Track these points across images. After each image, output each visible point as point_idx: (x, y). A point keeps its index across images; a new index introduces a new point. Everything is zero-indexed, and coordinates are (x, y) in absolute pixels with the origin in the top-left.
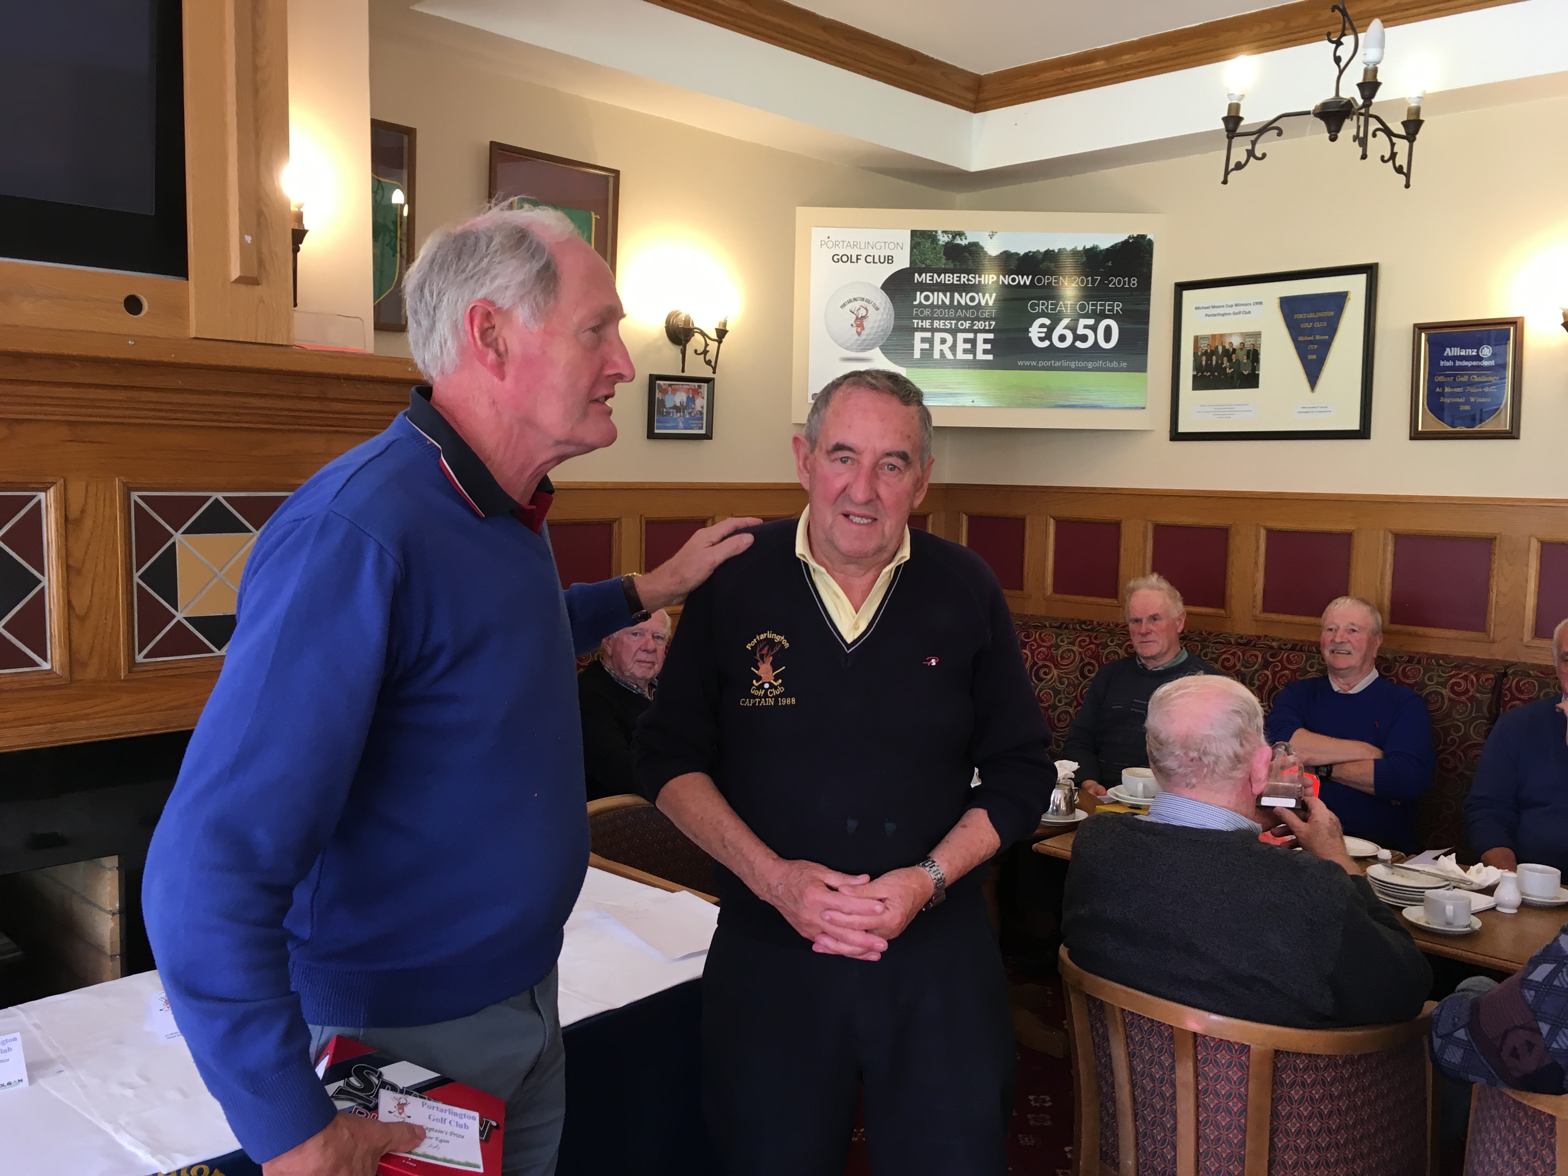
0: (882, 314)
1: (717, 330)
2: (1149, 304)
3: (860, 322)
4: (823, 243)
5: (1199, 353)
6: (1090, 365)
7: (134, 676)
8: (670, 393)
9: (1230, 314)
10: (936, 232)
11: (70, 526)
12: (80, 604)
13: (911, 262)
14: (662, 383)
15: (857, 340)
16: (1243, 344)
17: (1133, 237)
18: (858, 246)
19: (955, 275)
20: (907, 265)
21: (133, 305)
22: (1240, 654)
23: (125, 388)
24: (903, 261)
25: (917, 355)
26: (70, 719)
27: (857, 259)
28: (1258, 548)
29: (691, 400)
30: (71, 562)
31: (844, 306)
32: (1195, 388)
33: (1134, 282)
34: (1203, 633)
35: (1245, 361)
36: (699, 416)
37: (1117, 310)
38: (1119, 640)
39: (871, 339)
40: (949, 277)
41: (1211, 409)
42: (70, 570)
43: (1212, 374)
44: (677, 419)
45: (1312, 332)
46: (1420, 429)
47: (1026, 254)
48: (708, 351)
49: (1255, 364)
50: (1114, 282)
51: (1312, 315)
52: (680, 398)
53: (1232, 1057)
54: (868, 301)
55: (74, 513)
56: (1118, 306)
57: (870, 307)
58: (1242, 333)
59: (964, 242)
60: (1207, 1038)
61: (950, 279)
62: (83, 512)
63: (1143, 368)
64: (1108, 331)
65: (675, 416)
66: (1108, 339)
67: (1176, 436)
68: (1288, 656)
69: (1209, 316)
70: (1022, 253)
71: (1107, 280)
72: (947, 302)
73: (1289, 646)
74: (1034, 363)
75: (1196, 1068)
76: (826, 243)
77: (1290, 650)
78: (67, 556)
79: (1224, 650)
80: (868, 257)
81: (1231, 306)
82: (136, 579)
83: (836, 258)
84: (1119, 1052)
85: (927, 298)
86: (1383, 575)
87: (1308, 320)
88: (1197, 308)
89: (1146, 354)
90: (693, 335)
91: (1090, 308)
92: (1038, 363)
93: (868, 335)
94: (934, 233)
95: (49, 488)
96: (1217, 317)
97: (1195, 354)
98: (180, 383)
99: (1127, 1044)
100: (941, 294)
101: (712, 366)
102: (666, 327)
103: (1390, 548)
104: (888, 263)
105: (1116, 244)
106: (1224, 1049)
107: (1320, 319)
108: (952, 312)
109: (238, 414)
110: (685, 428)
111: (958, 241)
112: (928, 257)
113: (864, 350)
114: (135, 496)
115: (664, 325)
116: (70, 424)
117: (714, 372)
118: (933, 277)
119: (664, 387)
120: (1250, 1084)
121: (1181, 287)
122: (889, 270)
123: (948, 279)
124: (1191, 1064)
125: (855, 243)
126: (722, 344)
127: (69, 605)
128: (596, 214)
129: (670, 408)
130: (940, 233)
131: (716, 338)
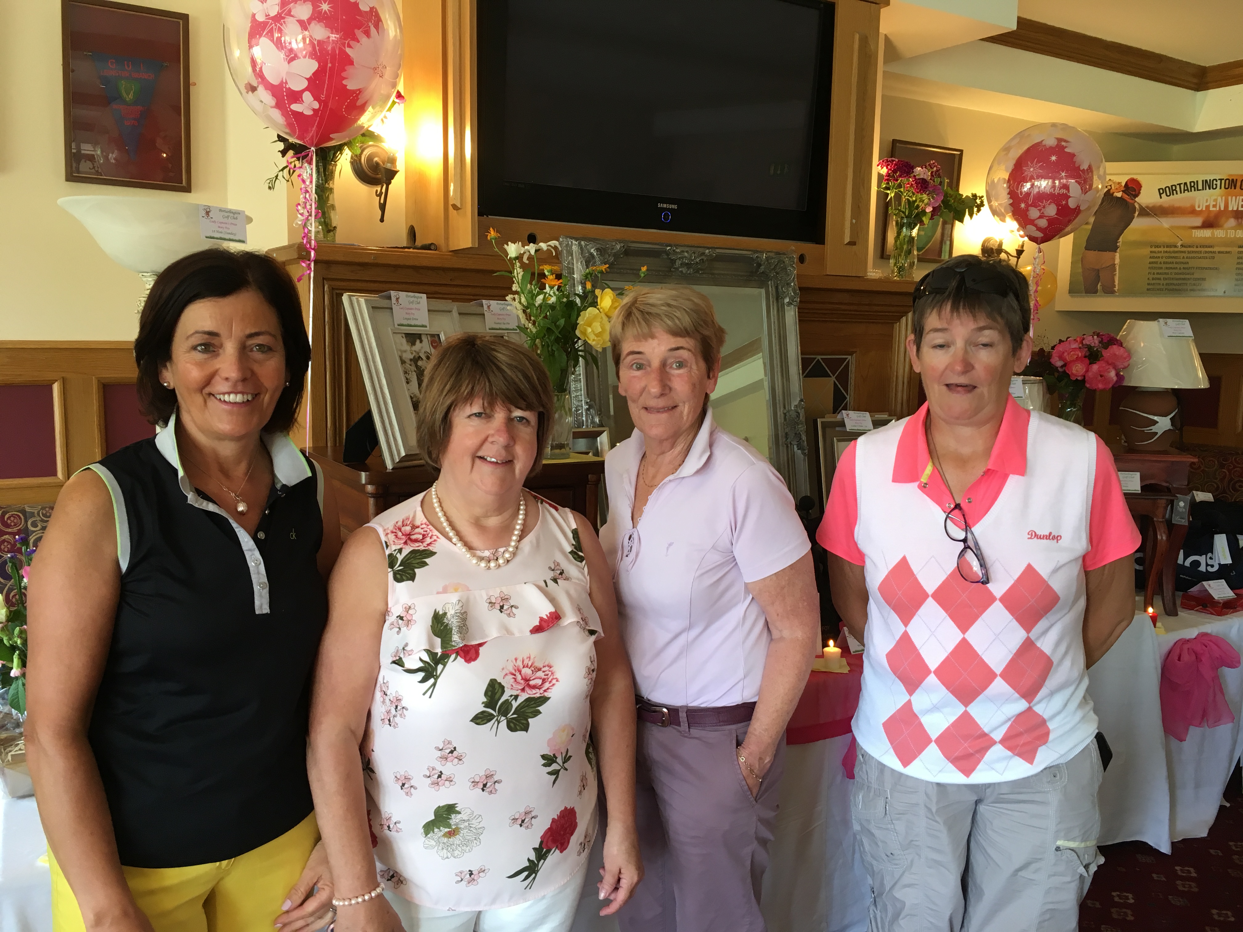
1: (1017, 250)
21: (802, 259)
90: (1001, 254)
102: (982, 246)
109: (833, 314)
128: (947, 179)
131: (1016, 255)
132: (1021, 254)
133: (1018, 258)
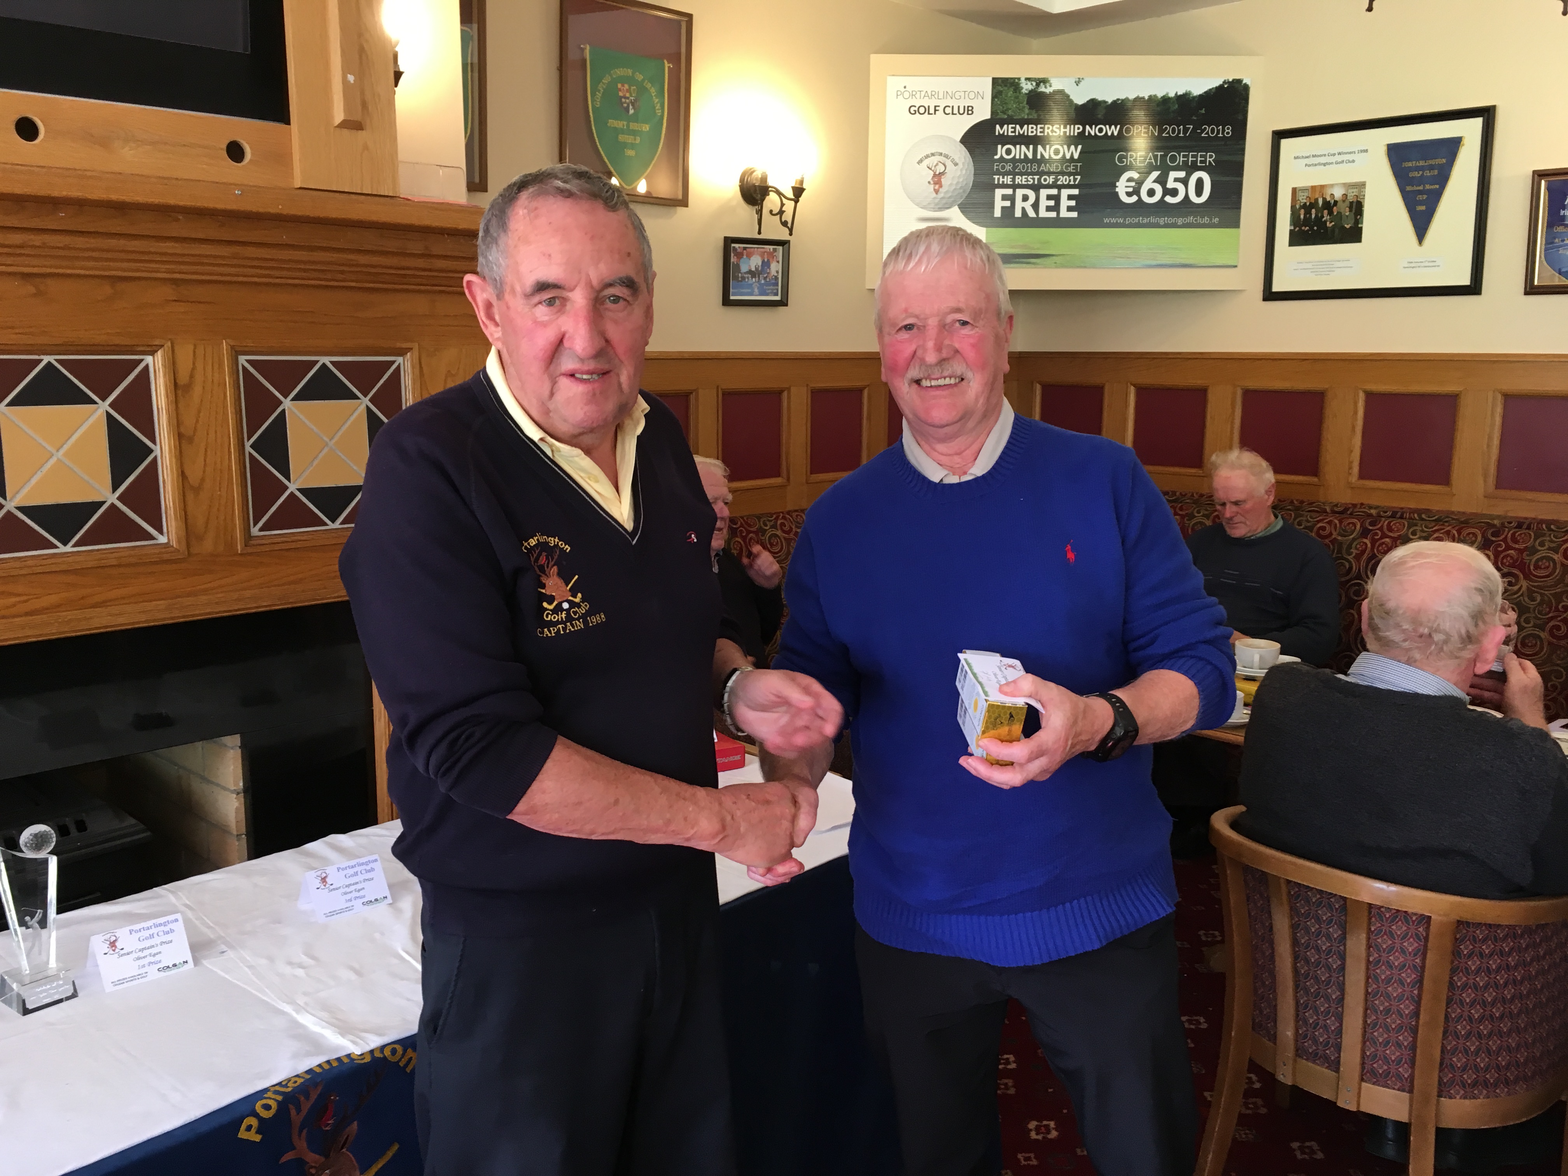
0: (961, 170)
1: (793, 188)
2: (1243, 154)
3: (937, 178)
4: (899, 93)
5: (1298, 207)
6: (1180, 221)
7: (249, 550)
8: (745, 257)
9: (1332, 163)
10: (1019, 79)
11: (180, 392)
12: (194, 475)
13: (993, 113)
14: (737, 246)
15: (935, 198)
16: (1345, 195)
17: (1229, 82)
18: (936, 96)
19: (1039, 126)
20: (988, 116)
21: (235, 152)
22: (1337, 522)
23: (230, 243)
24: (983, 113)
25: (998, 213)
26: (189, 595)
27: (935, 110)
28: (1356, 413)
29: (766, 264)
30: (182, 430)
31: (920, 162)
32: (1291, 244)
33: (1229, 130)
34: (1296, 502)
35: (1347, 214)
36: (774, 281)
37: (1210, 161)
38: (1207, 510)
39: (950, 197)
40: (1032, 128)
41: (1309, 266)
42: (181, 438)
43: (1311, 228)
44: (752, 284)
45: (1421, 181)
46: (1536, 283)
47: (1114, 102)
48: (784, 211)
49: (1359, 217)
50: (1208, 131)
51: (1422, 163)
52: (755, 262)
53: (1409, 929)
54: (946, 156)
55: (183, 379)
56: (1211, 157)
57: (949, 163)
58: (1344, 184)
59: (1048, 90)
60: (1382, 909)
61: (1033, 130)
62: (192, 376)
63: (1235, 223)
64: (1200, 183)
65: (750, 282)
66: (1199, 192)
67: (1270, 295)
68: (1389, 523)
69: (1309, 166)
70: (1110, 101)
71: (1200, 129)
72: (1030, 156)
73: (1389, 514)
74: (1121, 220)
75: (1368, 939)
76: (902, 94)
77: (1390, 517)
78: (179, 424)
79: (1321, 518)
80: (947, 108)
81: (1334, 155)
82: (248, 449)
83: (912, 109)
84: (1281, 924)
85: (1008, 152)
86: (1490, 438)
87: (1418, 169)
88: (1295, 158)
89: (1240, 208)
90: (769, 195)
91: (1181, 159)
92: (1125, 220)
93: (946, 192)
94: (1016, 81)
95: (156, 351)
96: (1317, 167)
97: (1293, 207)
98: (285, 239)
99: (1291, 916)
100: (1023, 147)
101: (788, 227)
102: (740, 186)
103: (1499, 410)
104: (968, 114)
105: (1210, 90)
106: (1400, 920)
107: (1431, 168)
108: (1035, 167)
109: (342, 272)
110: (760, 295)
111: (1042, 89)
112: (1010, 107)
113: (941, 209)
114: (242, 359)
115: (738, 183)
116: (175, 282)
117: (791, 234)
118: (1015, 128)
119: (739, 250)
120: (1429, 955)
121: (1279, 136)
122: (969, 122)
123: (1030, 130)
124: (1365, 935)
125: (933, 93)
126: (798, 204)
127: (183, 475)
128: (669, 63)
129: (746, 273)
130: (1023, 80)
131: (793, 197)
132: (800, 196)
133: (796, 201)
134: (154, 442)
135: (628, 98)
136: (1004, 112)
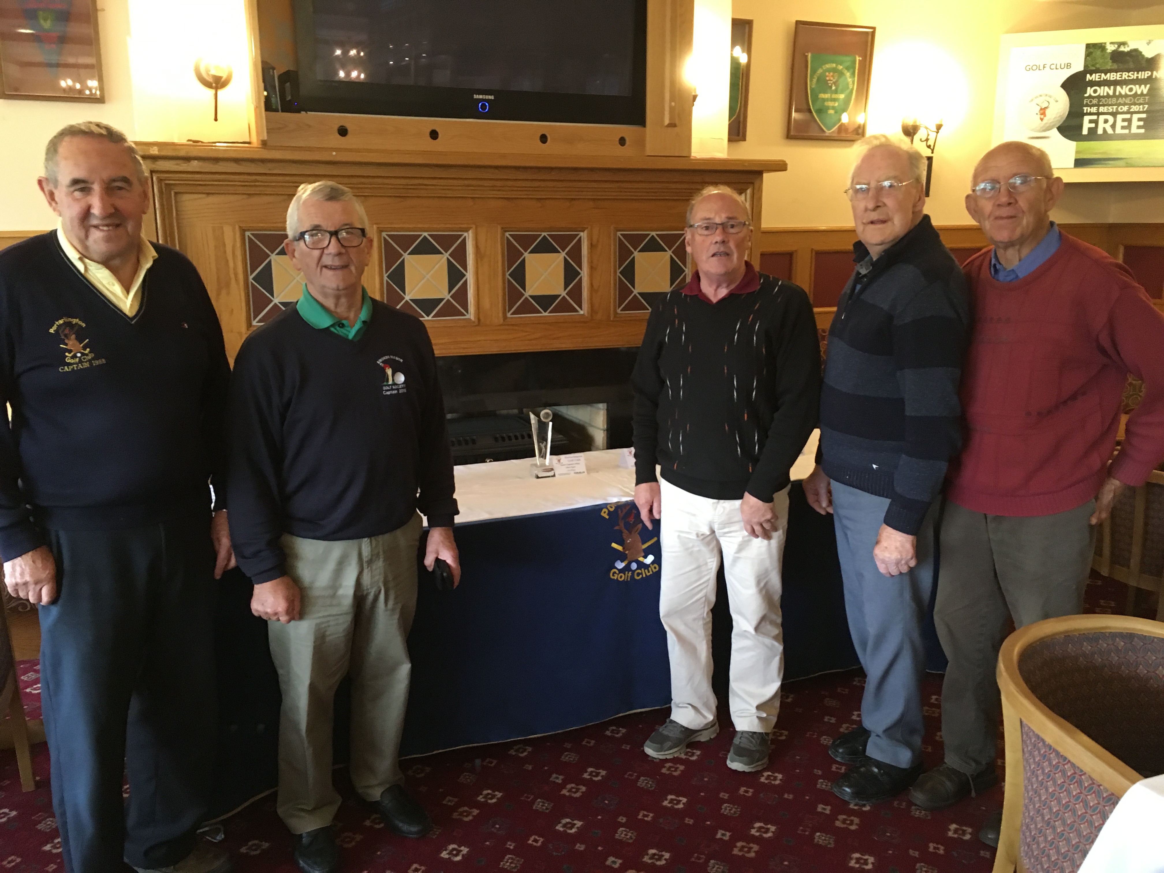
0: (1060, 105)
1: (936, 125)
3: (1043, 111)
7: (616, 319)
10: (1105, 43)
11: (592, 248)
12: (596, 284)
13: (1085, 67)
15: (1039, 123)
18: (1045, 58)
19: (1118, 73)
21: (622, 141)
24: (1079, 67)
25: (1085, 132)
26: (591, 337)
27: (1044, 67)
30: (593, 264)
31: (1031, 101)
39: (1051, 123)
42: (592, 268)
48: (929, 139)
54: (1050, 97)
55: (595, 242)
57: (1052, 101)
59: (1127, 49)
61: (1114, 76)
72: (1111, 93)
76: (1021, 58)
78: (591, 262)
80: (1052, 66)
82: (618, 274)
83: (1028, 68)
85: (1095, 91)
90: (919, 130)
93: (1049, 120)
94: (1103, 45)
95: (585, 230)
98: (640, 179)
100: (1106, 88)
101: (931, 149)
104: (1067, 68)
108: (1114, 100)
109: (664, 193)
111: (1122, 49)
112: (1097, 61)
113: (1044, 131)
114: (619, 234)
115: (901, 125)
117: (932, 153)
118: (1100, 76)
122: (1067, 74)
126: (938, 134)
128: (859, 57)
130: (1108, 44)
131: (935, 130)
132: (940, 130)
134: (581, 270)
135: (831, 80)
136: (1093, 66)
